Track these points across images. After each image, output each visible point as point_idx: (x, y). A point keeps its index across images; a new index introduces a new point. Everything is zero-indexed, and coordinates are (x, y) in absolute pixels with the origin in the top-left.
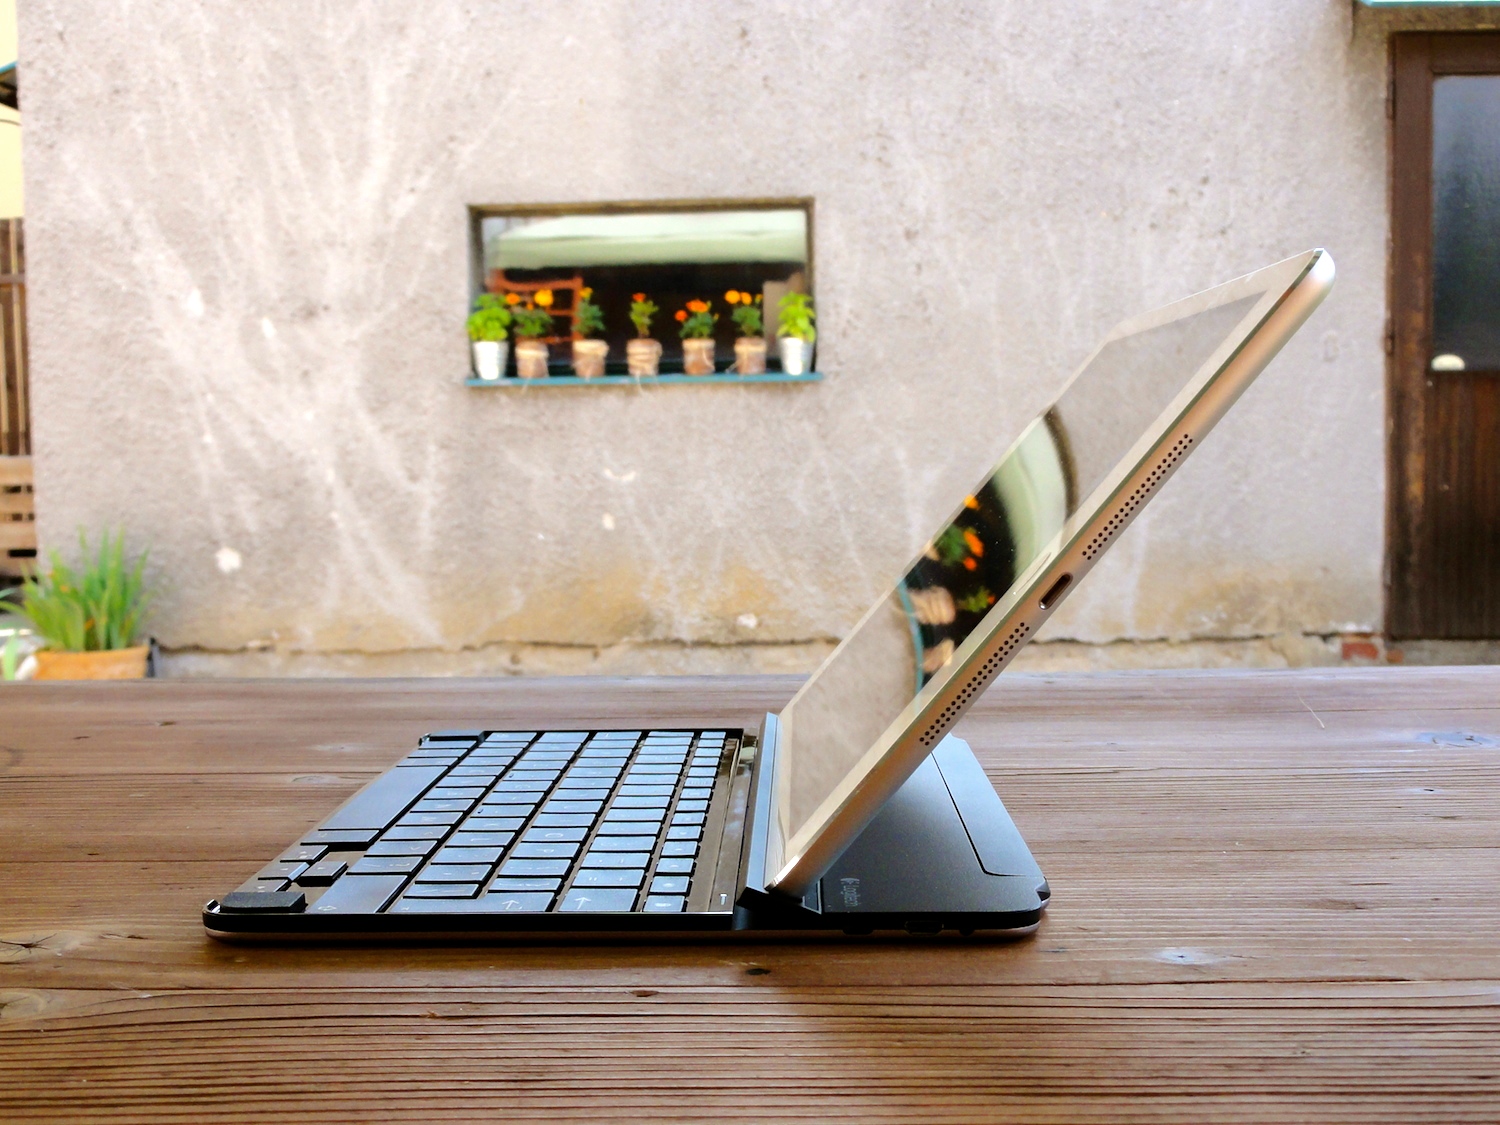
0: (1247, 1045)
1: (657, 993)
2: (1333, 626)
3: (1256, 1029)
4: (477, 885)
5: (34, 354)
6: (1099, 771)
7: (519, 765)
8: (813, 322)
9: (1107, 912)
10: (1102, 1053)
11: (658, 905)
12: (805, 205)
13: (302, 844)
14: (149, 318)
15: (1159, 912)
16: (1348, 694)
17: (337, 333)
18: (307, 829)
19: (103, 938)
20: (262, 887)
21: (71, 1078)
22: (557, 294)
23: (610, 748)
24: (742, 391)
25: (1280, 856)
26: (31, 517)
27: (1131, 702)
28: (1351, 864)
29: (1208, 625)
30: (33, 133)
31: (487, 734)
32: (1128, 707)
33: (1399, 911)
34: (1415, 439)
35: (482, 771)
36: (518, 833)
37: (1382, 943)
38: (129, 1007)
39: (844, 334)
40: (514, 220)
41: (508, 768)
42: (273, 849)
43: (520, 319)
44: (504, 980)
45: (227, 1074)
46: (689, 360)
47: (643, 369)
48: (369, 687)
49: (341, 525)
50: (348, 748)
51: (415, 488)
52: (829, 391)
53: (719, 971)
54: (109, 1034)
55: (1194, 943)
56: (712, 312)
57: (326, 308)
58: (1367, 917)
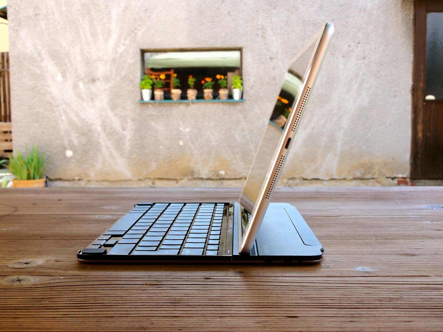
0: (385, 294)
1: (211, 278)
2: (395, 175)
3: (387, 290)
4: (156, 247)
5: (12, 92)
6: (334, 216)
7: (165, 213)
8: (242, 84)
9: (340, 256)
10: (342, 296)
11: (210, 253)
12: (240, 50)
13: (104, 235)
14: (46, 82)
15: (356, 256)
16: (405, 194)
17: (101, 87)
18: (104, 231)
19: (47, 261)
20: (94, 247)
21: (43, 301)
22: (166, 75)
23: (190, 208)
24: (221, 105)
25: (389, 241)
26: (11, 140)
27: (342, 196)
28: (410, 243)
29: (358, 175)
30: (12, 27)
31: (154, 204)
32: (341, 198)
33: (426, 257)
34: (420, 121)
35: (154, 214)
36: (167, 232)
37: (422, 266)
38: (58, 281)
39: (251, 88)
40: (153, 54)
41: (162, 213)
42: (94, 236)
43: (156, 83)
44: (166, 274)
45: (88, 300)
46: (205, 95)
47: (192, 98)
48: (117, 190)
49: (102, 143)
50: (113, 208)
51: (124, 132)
52: (246, 105)
53: (229, 272)
54: (53, 289)
55: (367, 265)
56: (212, 81)
57: (98, 79)
58: (417, 258)
